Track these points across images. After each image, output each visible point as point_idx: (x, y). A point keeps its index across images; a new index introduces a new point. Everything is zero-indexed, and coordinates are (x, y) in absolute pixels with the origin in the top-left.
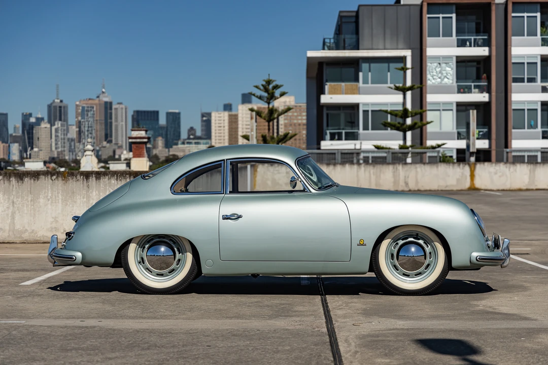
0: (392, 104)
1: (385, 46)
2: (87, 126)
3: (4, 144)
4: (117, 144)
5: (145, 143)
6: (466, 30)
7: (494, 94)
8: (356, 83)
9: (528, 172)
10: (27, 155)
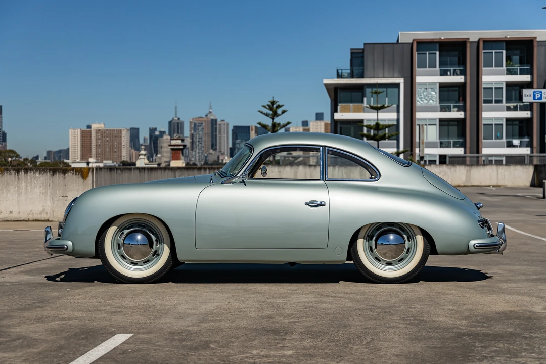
0: (389, 120)
1: (384, 75)
2: (198, 137)
3: (136, 151)
4: (220, 151)
5: (182, 150)
6: (449, 63)
7: (468, 112)
8: (361, 104)
9: (465, 172)
10: (153, 160)
